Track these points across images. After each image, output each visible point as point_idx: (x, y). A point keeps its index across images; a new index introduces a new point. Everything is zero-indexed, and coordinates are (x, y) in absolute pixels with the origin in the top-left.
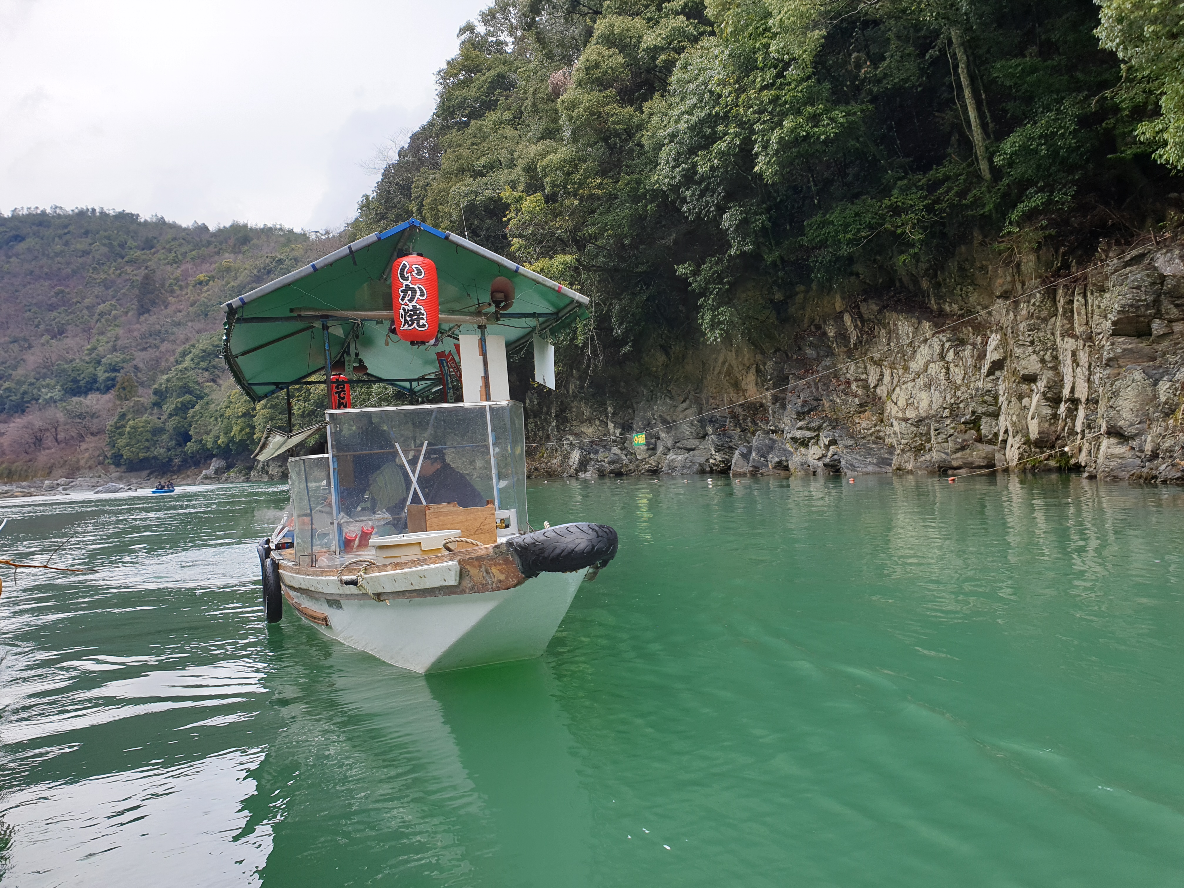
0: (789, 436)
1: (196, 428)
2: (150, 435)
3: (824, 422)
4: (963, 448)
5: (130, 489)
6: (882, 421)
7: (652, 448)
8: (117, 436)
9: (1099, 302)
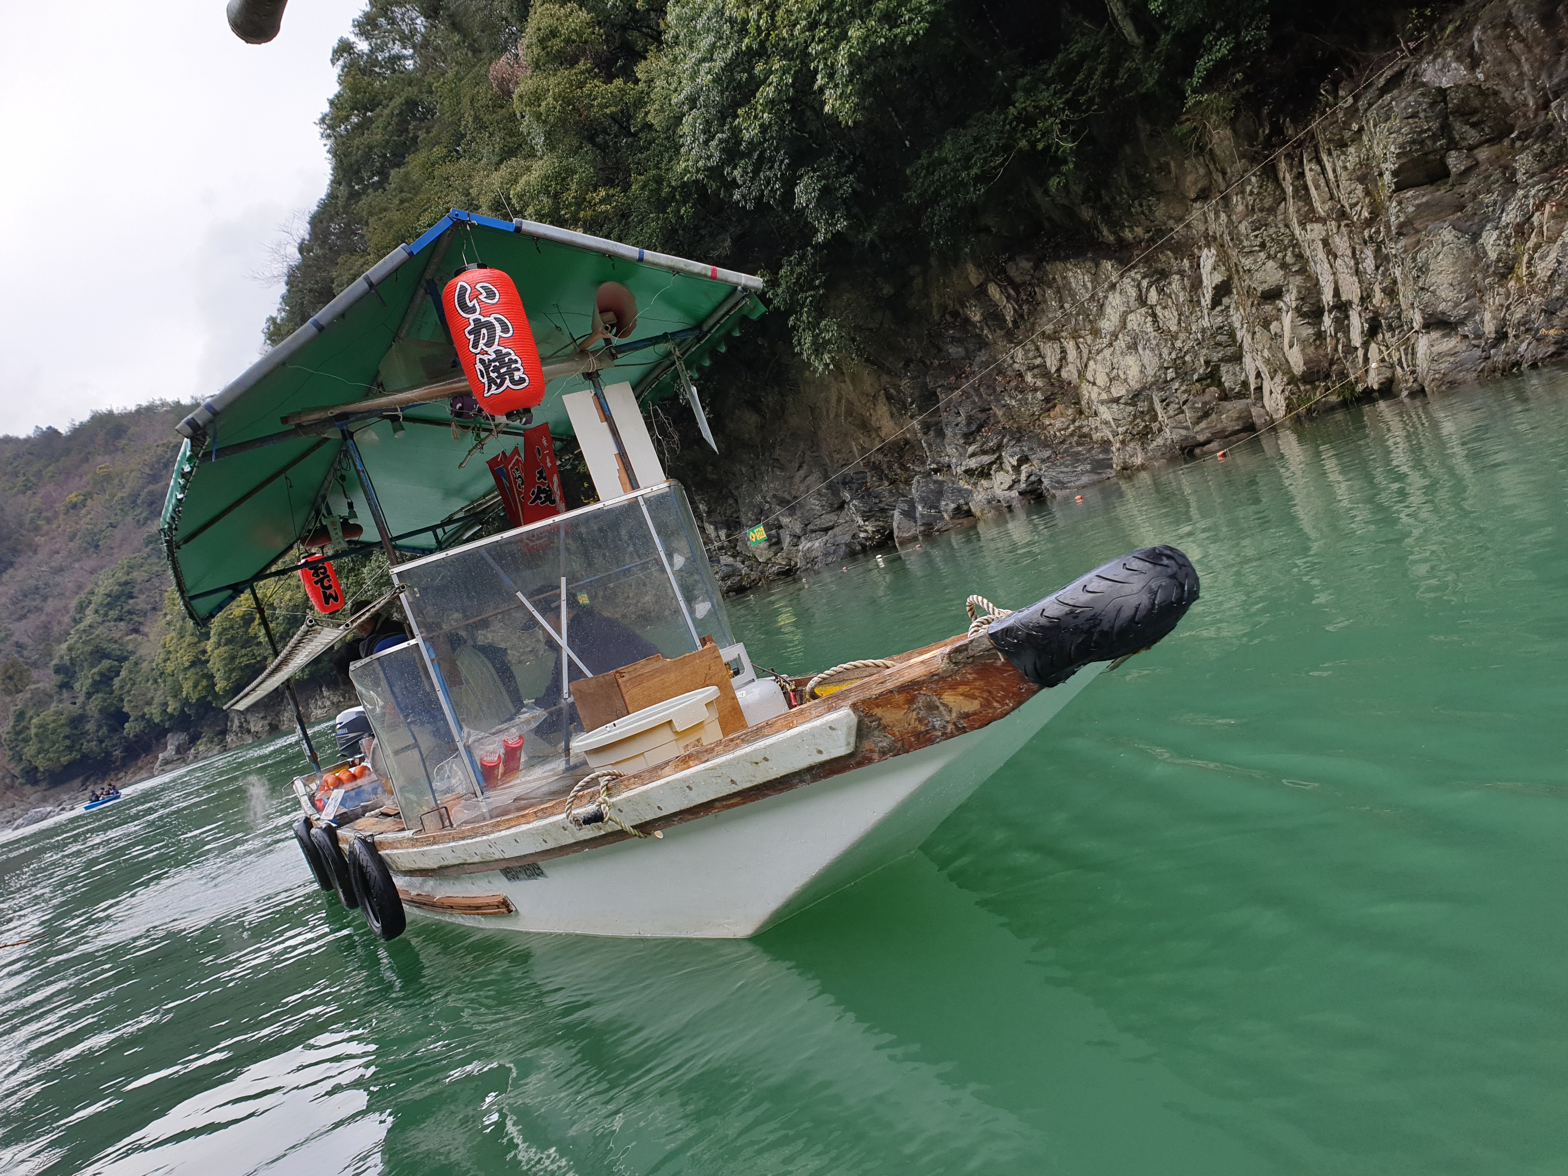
0: (960, 470)
1: (130, 701)
2: (68, 729)
3: (1004, 437)
4: (1206, 415)
5: (63, 809)
6: (1081, 413)
7: (775, 542)
8: (22, 745)
9: (1344, 162)
